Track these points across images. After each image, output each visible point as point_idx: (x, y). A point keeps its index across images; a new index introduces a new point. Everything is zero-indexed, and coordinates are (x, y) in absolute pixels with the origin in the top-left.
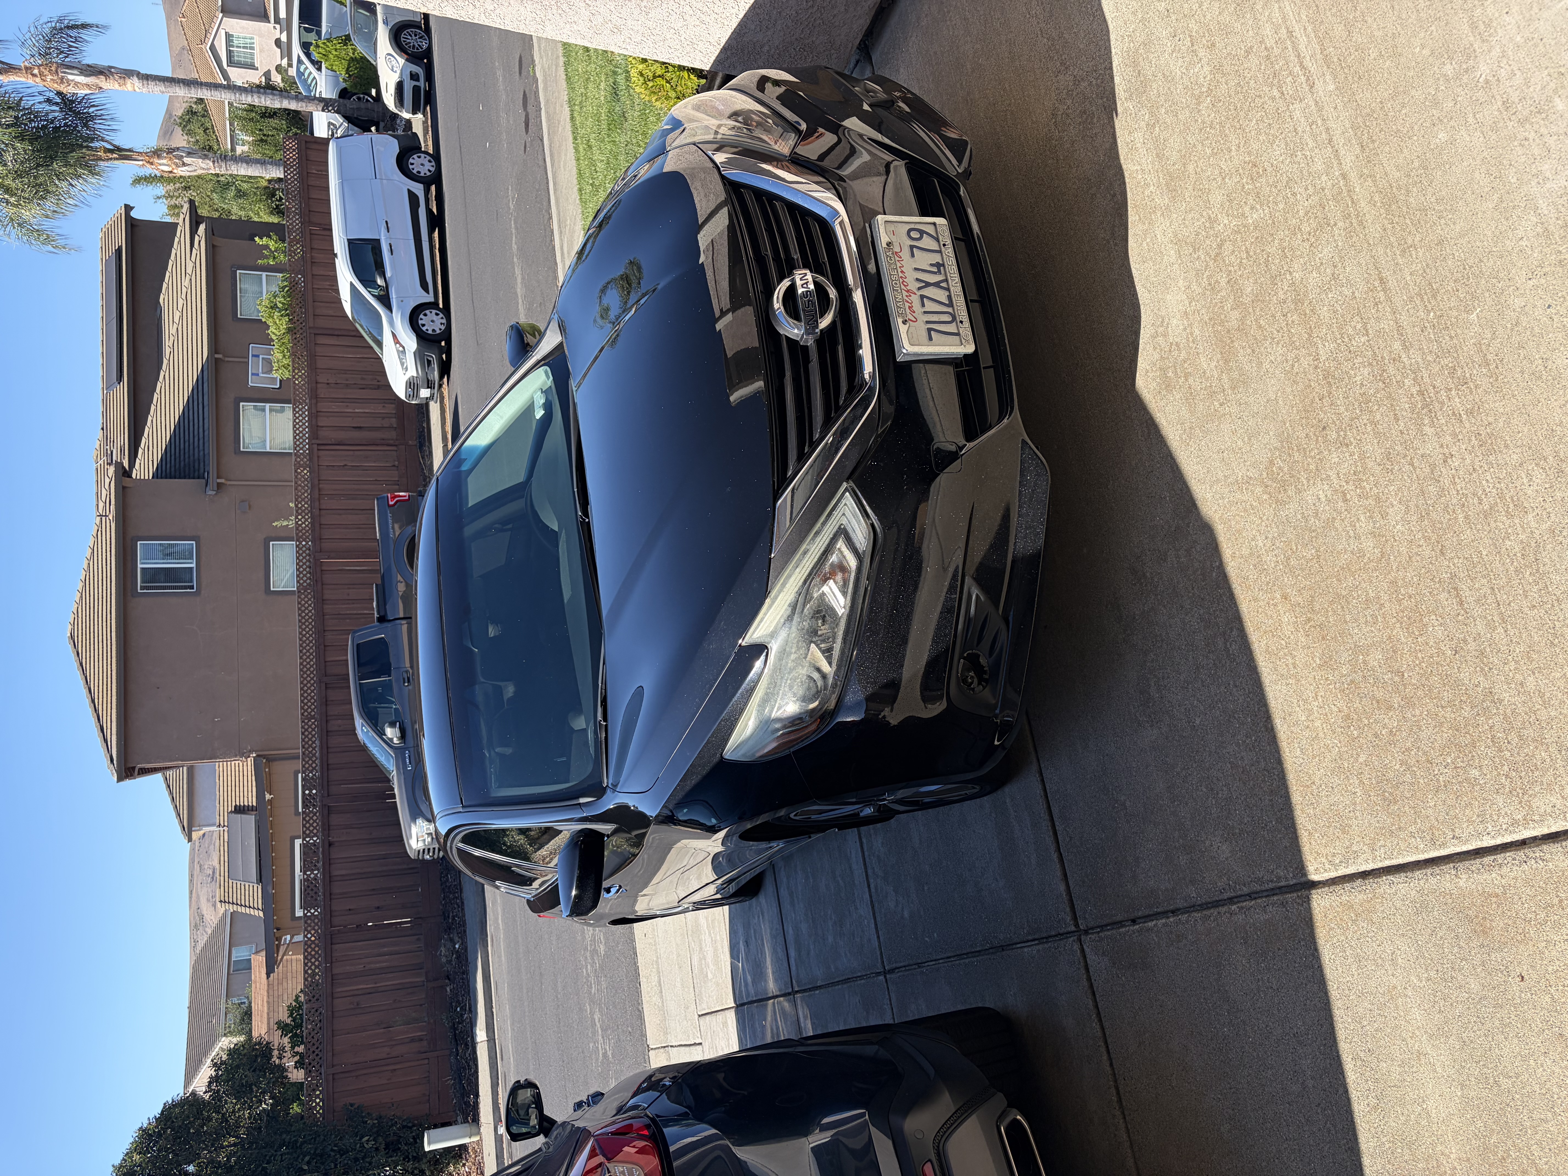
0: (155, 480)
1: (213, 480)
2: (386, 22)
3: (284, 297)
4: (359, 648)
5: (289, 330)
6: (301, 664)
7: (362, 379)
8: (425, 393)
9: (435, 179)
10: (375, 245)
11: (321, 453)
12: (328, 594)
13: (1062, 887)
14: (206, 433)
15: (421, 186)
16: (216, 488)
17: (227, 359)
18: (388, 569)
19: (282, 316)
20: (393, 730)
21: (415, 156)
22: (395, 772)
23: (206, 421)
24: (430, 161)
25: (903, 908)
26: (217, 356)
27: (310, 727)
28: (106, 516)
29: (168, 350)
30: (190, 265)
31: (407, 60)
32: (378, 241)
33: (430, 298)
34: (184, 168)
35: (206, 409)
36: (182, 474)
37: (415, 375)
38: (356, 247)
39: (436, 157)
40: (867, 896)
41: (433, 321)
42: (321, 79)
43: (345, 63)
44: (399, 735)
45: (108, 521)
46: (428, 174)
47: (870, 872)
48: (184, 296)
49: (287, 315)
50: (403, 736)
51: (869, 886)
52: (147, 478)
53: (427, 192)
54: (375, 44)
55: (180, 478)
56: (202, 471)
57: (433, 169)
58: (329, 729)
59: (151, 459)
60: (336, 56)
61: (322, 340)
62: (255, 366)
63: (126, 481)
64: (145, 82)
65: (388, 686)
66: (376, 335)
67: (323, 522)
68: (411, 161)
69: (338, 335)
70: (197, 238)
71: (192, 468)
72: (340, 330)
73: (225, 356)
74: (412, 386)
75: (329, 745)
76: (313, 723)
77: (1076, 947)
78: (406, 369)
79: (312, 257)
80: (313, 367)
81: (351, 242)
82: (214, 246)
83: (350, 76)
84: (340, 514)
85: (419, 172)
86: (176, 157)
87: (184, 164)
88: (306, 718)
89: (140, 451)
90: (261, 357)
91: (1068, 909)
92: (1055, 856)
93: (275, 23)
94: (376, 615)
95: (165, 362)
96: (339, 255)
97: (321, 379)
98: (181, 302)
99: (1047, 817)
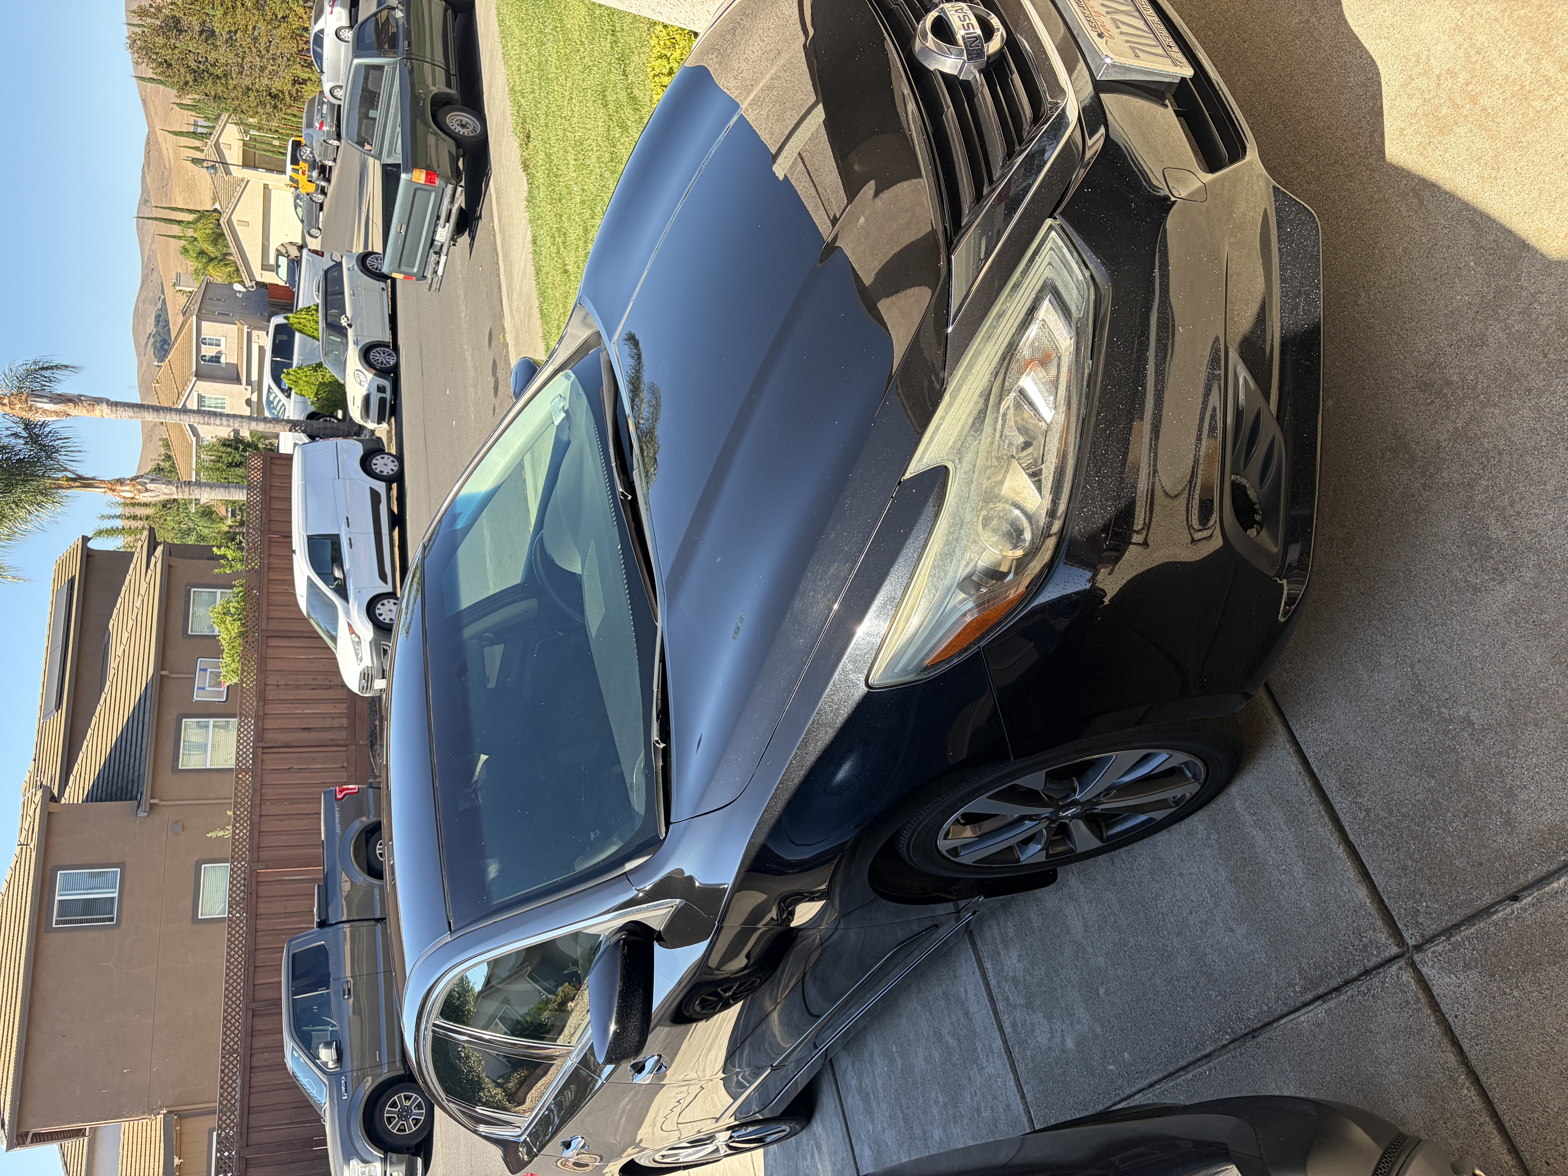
0: (85, 804)
1: (146, 801)
2: (356, 343)
3: (238, 602)
4: (295, 959)
5: (242, 634)
6: (226, 989)
7: (314, 679)
8: (380, 684)
9: (398, 478)
10: (335, 540)
11: (266, 756)
12: (263, 908)
13: (1362, 893)
14: (144, 752)
15: (383, 484)
16: (148, 809)
17: (173, 676)
18: (333, 868)
19: (234, 620)
20: (329, 1051)
21: (379, 457)
22: (327, 1104)
23: (145, 740)
24: (393, 461)
25: (1063, 1036)
26: (163, 673)
27: (231, 1063)
28: (27, 845)
29: (112, 672)
30: (144, 586)
31: (375, 375)
32: (338, 536)
33: (388, 588)
34: (146, 494)
35: (146, 727)
36: (114, 797)
37: (370, 665)
38: (314, 543)
39: (400, 458)
40: (999, 1042)
41: (390, 611)
42: (289, 405)
43: (315, 388)
44: (335, 1057)
45: (29, 850)
46: (391, 473)
47: (1001, 1006)
48: (134, 618)
49: (240, 619)
50: (339, 1059)
51: (1001, 1028)
52: (75, 802)
53: (389, 489)
54: (345, 363)
55: (111, 800)
56: (135, 792)
57: (396, 469)
58: (253, 1065)
59: (82, 785)
60: (306, 381)
61: (273, 642)
62: (202, 680)
63: (53, 807)
64: (114, 408)
65: (325, 1002)
66: (330, 630)
67: (262, 830)
68: (374, 461)
69: (291, 637)
70: (153, 559)
71: (124, 791)
72: (294, 631)
73: (171, 673)
74: (367, 677)
75: (253, 1084)
76: (235, 1059)
77: (1407, 977)
78: (361, 659)
79: (269, 563)
80: (262, 669)
81: (310, 538)
82: (170, 566)
83: (318, 399)
84: (282, 820)
85: (382, 472)
86: (139, 483)
87: (147, 490)
88: (227, 1053)
89: (72, 778)
90: (209, 670)
91: (1379, 923)
92: (1340, 851)
93: (247, 384)
94: (316, 919)
95: (108, 684)
96: (297, 552)
97: (270, 681)
98: (130, 623)
99: (1315, 799)
